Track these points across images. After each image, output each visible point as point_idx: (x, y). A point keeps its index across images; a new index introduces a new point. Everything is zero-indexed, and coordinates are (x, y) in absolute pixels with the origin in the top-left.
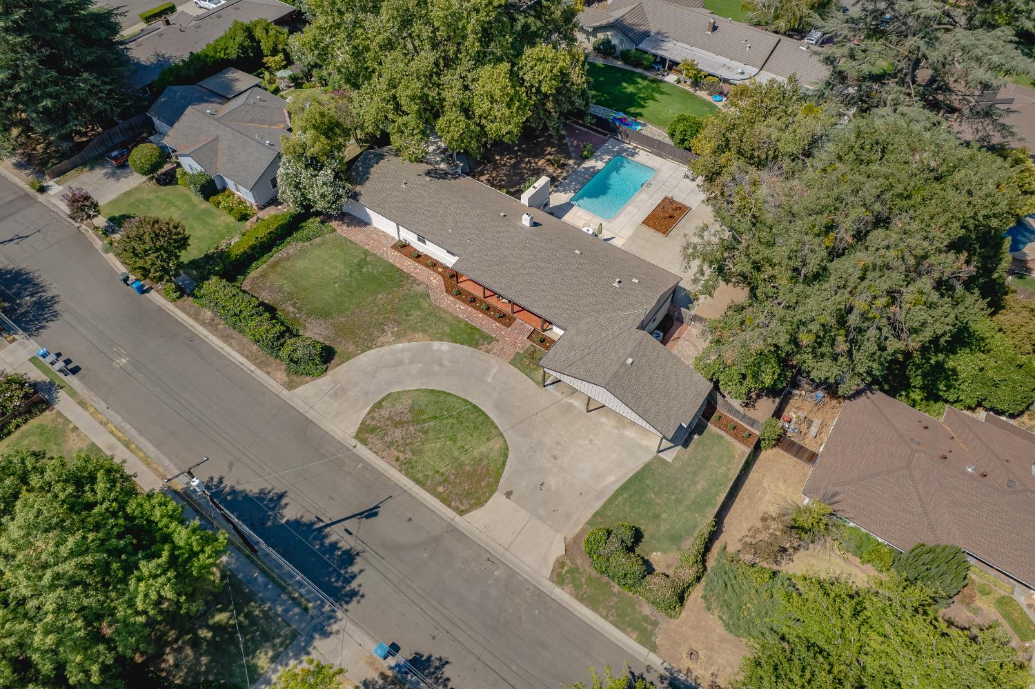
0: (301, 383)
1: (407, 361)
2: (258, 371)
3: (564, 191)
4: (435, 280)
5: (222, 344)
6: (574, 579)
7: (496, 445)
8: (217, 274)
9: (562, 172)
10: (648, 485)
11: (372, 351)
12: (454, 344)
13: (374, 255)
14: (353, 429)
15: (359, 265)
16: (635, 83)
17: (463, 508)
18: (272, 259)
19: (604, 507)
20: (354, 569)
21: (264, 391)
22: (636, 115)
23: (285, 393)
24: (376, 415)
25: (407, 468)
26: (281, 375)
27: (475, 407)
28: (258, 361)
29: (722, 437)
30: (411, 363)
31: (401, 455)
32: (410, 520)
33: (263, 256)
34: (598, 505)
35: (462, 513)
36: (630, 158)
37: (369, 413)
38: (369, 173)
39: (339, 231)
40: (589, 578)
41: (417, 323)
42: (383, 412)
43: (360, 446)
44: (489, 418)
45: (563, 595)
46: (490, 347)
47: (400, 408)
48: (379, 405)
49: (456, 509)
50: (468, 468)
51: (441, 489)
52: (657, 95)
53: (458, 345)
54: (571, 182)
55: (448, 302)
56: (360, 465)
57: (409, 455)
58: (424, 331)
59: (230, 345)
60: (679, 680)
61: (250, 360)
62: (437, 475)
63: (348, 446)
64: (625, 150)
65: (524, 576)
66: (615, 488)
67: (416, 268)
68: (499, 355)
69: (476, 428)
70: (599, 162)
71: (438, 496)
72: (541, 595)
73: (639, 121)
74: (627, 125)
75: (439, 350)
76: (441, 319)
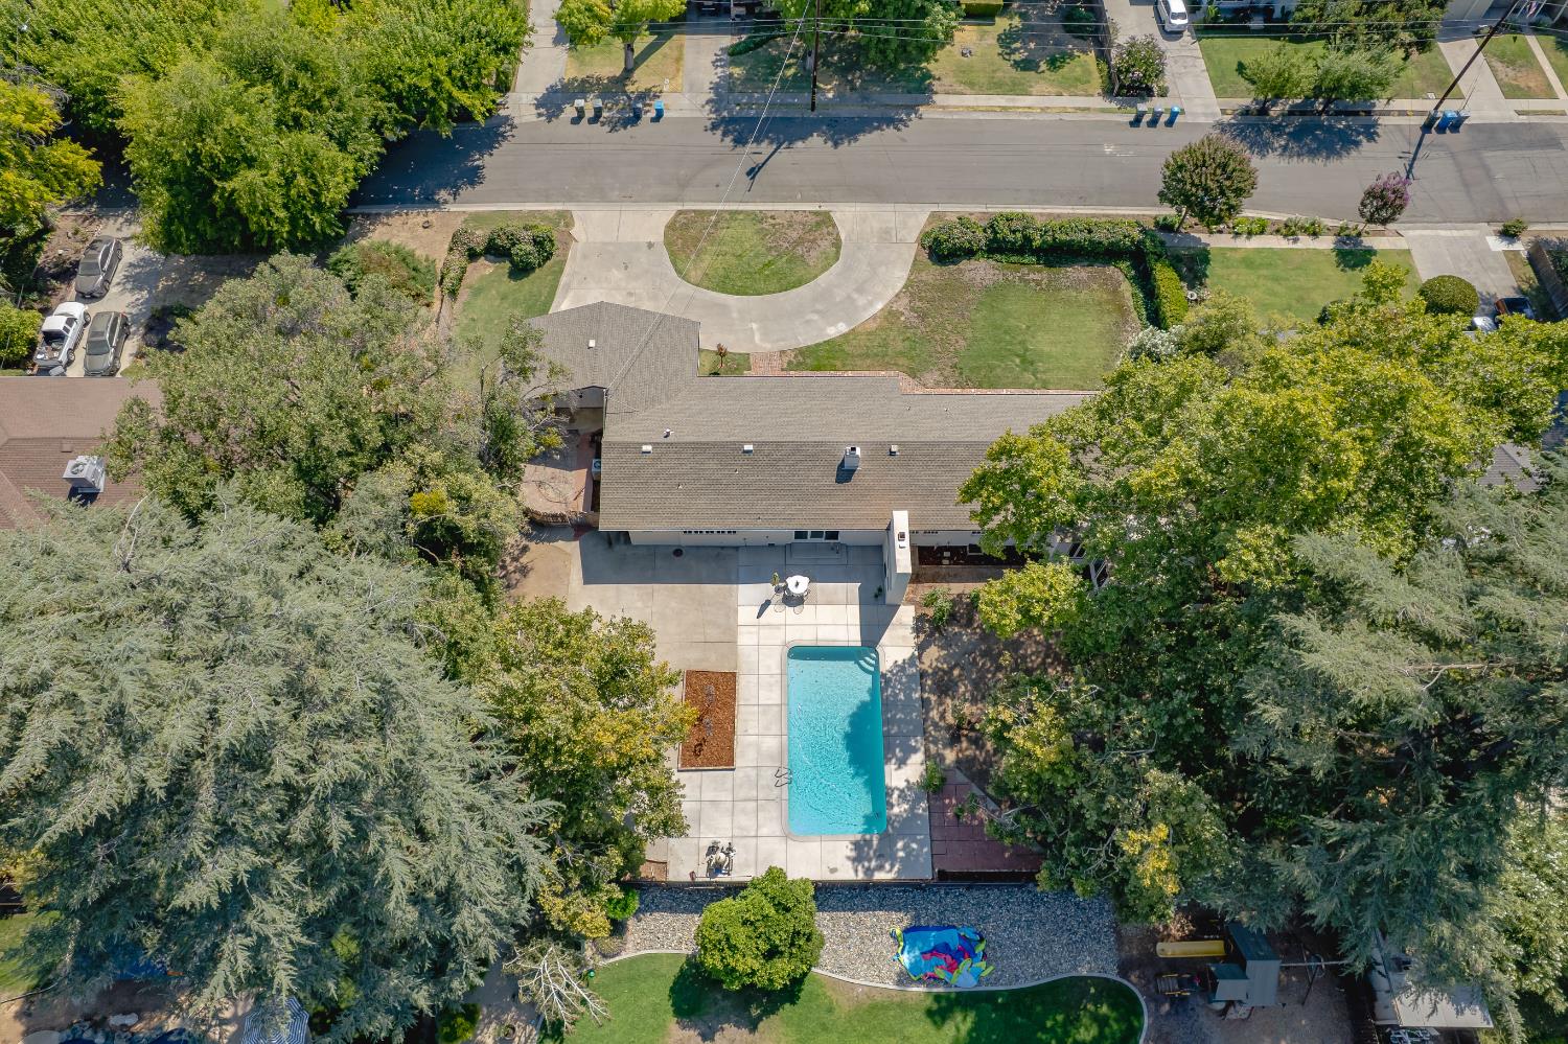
0: (929, 222)
1: (855, 296)
2: (983, 211)
3: (902, 669)
6: (550, 221)
9: (942, 717)
11: (900, 285)
12: (826, 339)
13: (1031, 387)
14: (836, 217)
15: (1032, 363)
17: (682, 216)
19: (557, 280)
20: (728, 140)
21: (956, 200)
23: (935, 208)
24: (830, 237)
25: (757, 218)
27: (745, 294)
30: (849, 297)
31: (773, 222)
32: (717, 186)
34: (564, 279)
35: (680, 213)
37: (838, 234)
41: (888, 337)
42: (827, 243)
43: (816, 208)
44: (722, 292)
45: (553, 207)
46: (786, 360)
47: (813, 253)
48: (837, 244)
49: (687, 212)
50: (704, 244)
51: (713, 218)
53: (820, 341)
56: (799, 197)
57: (766, 226)
58: (871, 333)
60: (432, 207)
62: (727, 225)
63: (828, 204)
65: (593, 204)
68: (768, 357)
69: (727, 277)
70: (903, 785)
71: (712, 212)
72: (571, 199)
73: (922, 989)
74: (935, 952)
75: (833, 324)
76: (868, 356)
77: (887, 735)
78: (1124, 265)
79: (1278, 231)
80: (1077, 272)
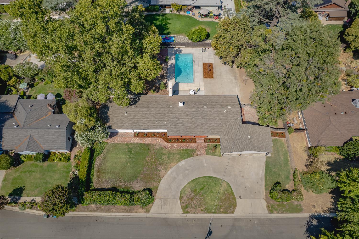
0: (151, 208)
1: (176, 176)
2: (132, 214)
3: (171, 79)
4: (160, 140)
5: (109, 214)
6: (274, 208)
7: (225, 185)
8: (85, 191)
9: (164, 71)
10: (271, 167)
11: (162, 180)
12: (185, 160)
13: (131, 144)
14: (181, 211)
15: (129, 151)
16: (158, 19)
17: (232, 211)
18: (95, 169)
19: (266, 182)
21: (140, 219)
22: (169, 33)
23: (148, 215)
24: (183, 201)
25: (207, 211)
26: (141, 210)
27: (209, 177)
28: (128, 211)
29: (277, 139)
30: (178, 176)
31: (202, 208)
32: (222, 226)
33: (91, 170)
34: (264, 182)
35: (233, 213)
36: (180, 53)
37: (181, 202)
38: (108, 116)
39: (109, 142)
40: (277, 205)
41: (168, 160)
42: (184, 198)
43: (188, 215)
44: (216, 178)
45: (275, 215)
46: (196, 153)
47: (188, 193)
48: (181, 197)
49: (230, 213)
50: (223, 198)
51: (222, 210)
52: (168, 21)
53: (187, 159)
54: (170, 74)
55: (170, 146)
56: (193, 221)
57: (204, 206)
58: (172, 162)
59: (113, 212)
60: (316, 216)
61: (125, 212)
62: (217, 207)
63: (184, 217)
64: (177, 51)
65: (262, 217)
66: (264, 174)
67: (149, 140)
68: (201, 154)
69: (215, 183)
70: (172, 60)
71: (223, 213)
72: (270, 219)
73: (171, 35)
74: (169, 39)
75: (183, 165)
76: (174, 154)
77: (175, 68)
78: (92, 188)
79: (36, 204)
80: (107, 185)
